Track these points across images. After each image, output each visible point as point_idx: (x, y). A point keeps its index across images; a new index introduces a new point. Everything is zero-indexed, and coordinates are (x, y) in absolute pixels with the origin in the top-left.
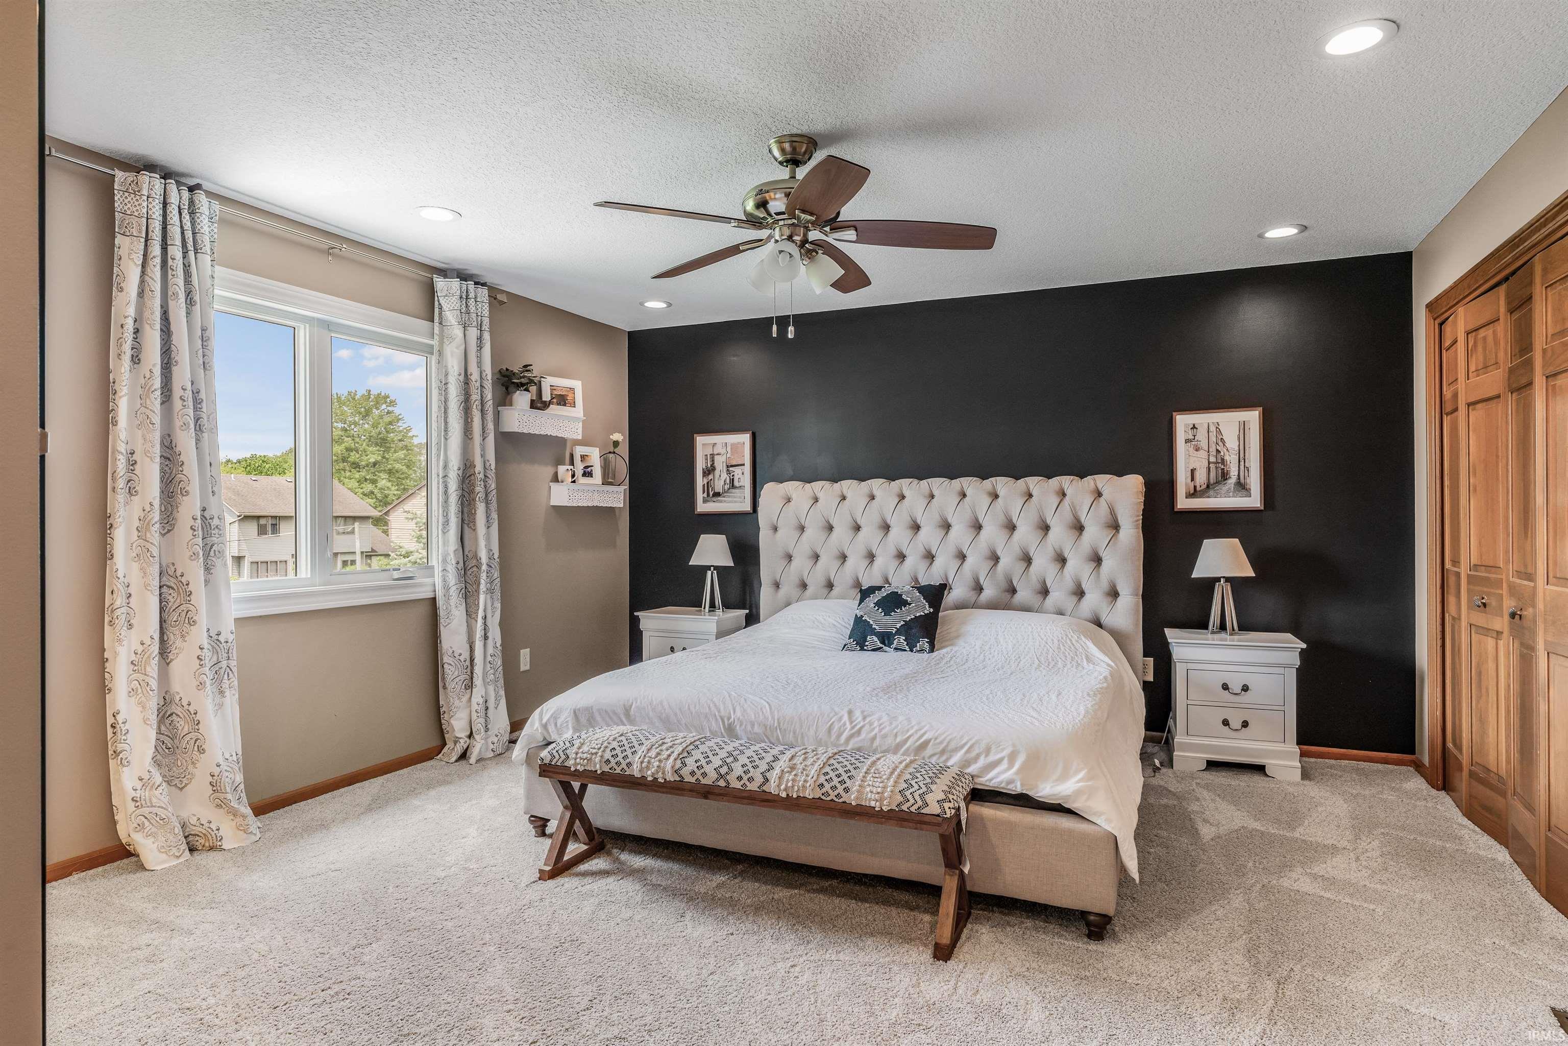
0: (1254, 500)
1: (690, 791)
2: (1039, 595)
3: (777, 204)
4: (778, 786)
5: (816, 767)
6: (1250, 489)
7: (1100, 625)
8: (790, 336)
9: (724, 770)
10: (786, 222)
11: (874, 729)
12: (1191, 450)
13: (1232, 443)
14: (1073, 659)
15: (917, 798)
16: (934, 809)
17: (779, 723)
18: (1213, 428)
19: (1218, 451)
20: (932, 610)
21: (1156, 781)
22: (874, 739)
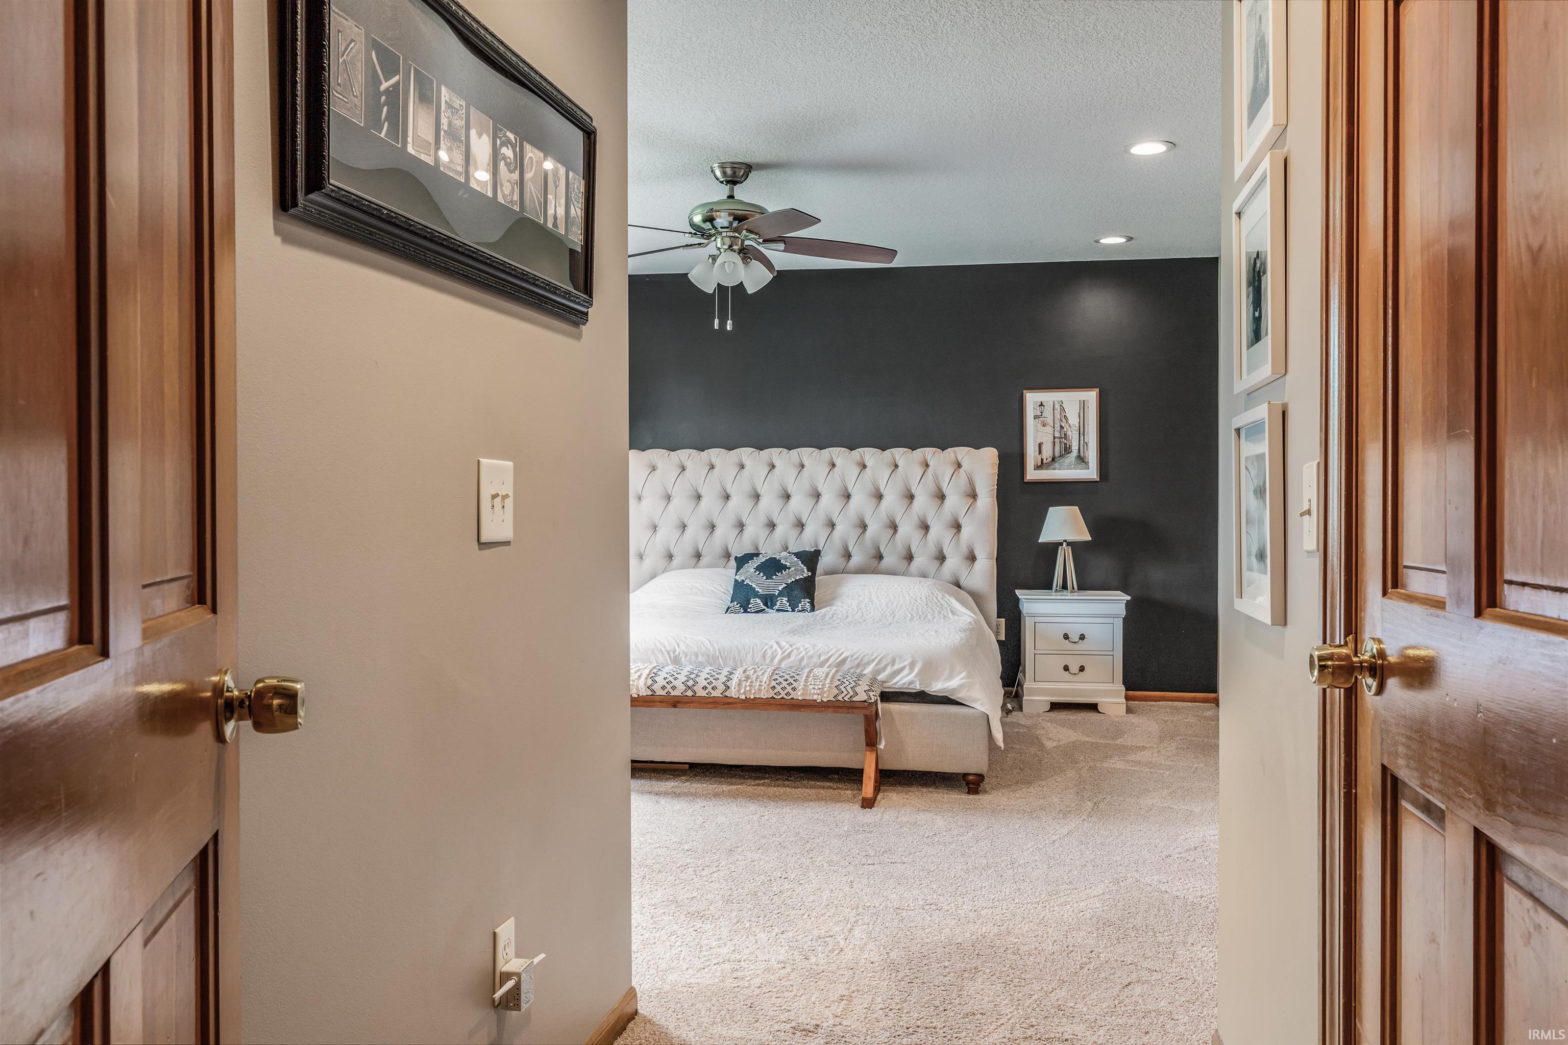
0: (1091, 473)
1: (660, 702)
2: (905, 561)
3: (722, 220)
4: (739, 691)
5: (766, 676)
6: (1088, 462)
7: (959, 586)
8: (729, 328)
9: (690, 683)
10: (729, 234)
11: (801, 652)
12: (1039, 425)
13: (1074, 420)
14: (940, 613)
15: (850, 690)
16: (862, 697)
17: (720, 653)
18: (1057, 406)
19: (1062, 427)
20: (810, 574)
21: (1010, 719)
22: (802, 659)
